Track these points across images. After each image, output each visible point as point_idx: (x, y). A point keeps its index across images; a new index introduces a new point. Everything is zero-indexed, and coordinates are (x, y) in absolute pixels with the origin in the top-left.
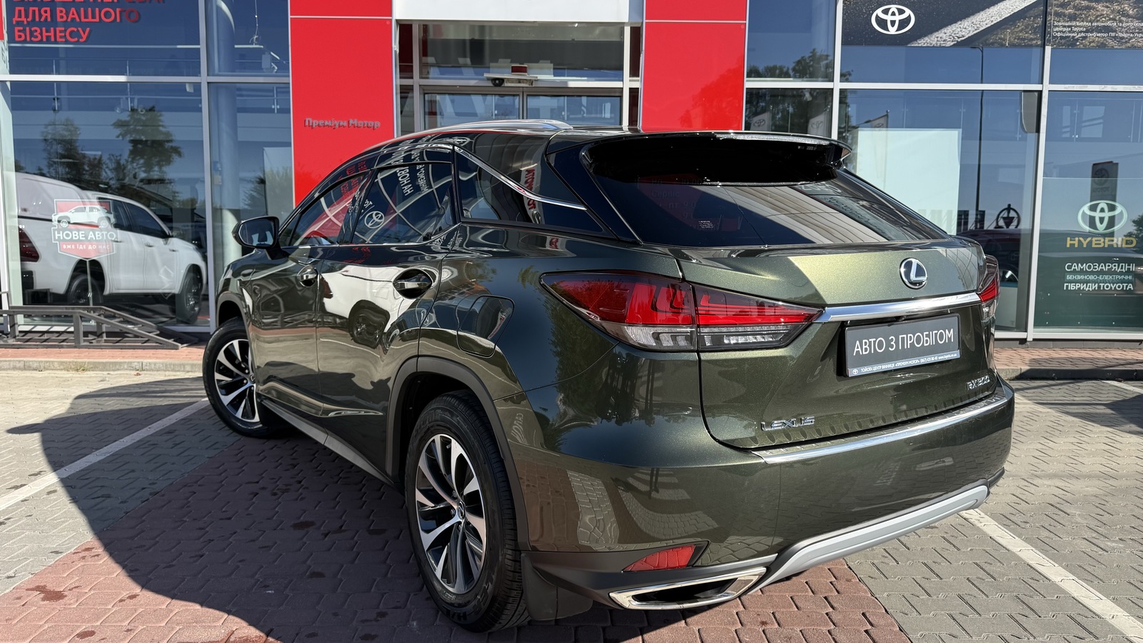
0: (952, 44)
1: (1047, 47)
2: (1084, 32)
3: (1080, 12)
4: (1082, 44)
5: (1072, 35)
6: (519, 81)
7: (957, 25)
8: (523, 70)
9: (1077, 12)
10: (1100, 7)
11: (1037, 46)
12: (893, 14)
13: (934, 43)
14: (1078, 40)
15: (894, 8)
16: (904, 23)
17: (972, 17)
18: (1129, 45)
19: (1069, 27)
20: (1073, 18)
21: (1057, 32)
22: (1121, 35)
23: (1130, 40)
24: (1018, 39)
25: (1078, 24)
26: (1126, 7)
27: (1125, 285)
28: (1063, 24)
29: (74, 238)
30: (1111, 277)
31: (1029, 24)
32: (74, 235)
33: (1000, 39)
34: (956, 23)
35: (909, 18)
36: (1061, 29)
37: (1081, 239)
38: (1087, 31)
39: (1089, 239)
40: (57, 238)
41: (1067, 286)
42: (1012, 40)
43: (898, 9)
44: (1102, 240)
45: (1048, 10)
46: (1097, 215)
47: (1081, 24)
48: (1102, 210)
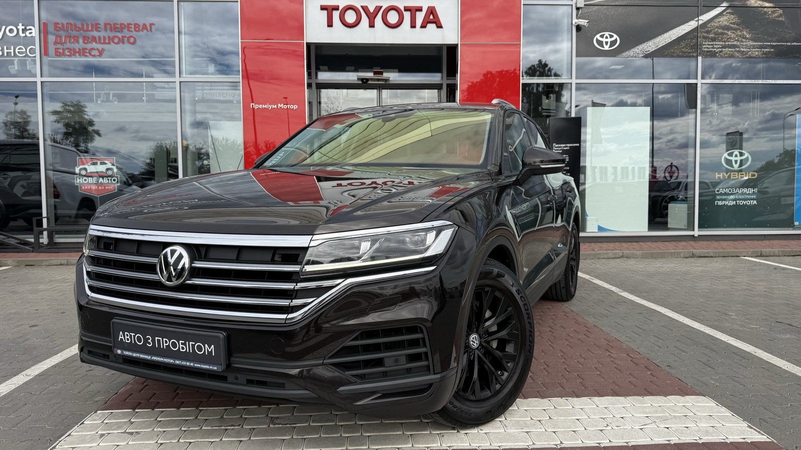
0: (642, 55)
1: (699, 57)
2: (721, 48)
3: (718, 36)
4: (720, 55)
5: (714, 50)
6: (378, 80)
7: (645, 44)
8: (381, 73)
9: (716, 36)
10: (729, 33)
11: (693, 57)
12: (607, 38)
13: (632, 55)
14: (717, 53)
15: (607, 34)
16: (613, 43)
17: (654, 40)
18: (747, 56)
19: (712, 45)
20: (713, 39)
21: (705, 48)
22: (742, 50)
23: (748, 52)
24: (682, 53)
25: (717, 43)
26: (745, 33)
27: (752, 201)
28: (708, 43)
29: (90, 182)
30: (743, 197)
31: (688, 44)
32: (90, 180)
33: (671, 52)
34: (644, 42)
35: (616, 40)
36: (707, 46)
37: (724, 174)
38: (722, 48)
39: (729, 173)
40: (78, 182)
41: (717, 203)
42: (678, 53)
43: (609, 35)
44: (737, 174)
45: (699, 35)
46: (733, 159)
47: (719, 43)
48: (736, 156)
